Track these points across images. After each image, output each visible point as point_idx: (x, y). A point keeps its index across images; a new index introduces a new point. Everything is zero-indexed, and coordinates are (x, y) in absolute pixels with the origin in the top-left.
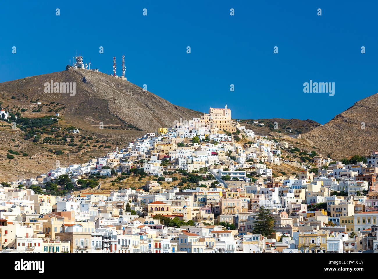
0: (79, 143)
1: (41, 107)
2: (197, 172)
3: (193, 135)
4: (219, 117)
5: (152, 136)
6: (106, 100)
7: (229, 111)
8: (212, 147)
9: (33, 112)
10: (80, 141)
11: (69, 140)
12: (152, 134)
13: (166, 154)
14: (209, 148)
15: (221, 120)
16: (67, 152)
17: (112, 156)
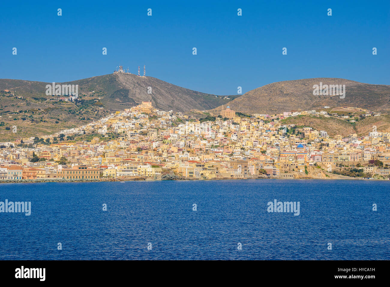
0: (101, 114)
1: (94, 94)
2: (122, 133)
3: (129, 115)
4: (145, 106)
5: (112, 115)
6: (128, 90)
7: (151, 103)
8: (134, 121)
9: (90, 96)
10: (101, 113)
11: (96, 112)
12: (112, 114)
13: (112, 124)
14: (133, 121)
15: (145, 107)
16: (92, 119)
17: (89, 125)
